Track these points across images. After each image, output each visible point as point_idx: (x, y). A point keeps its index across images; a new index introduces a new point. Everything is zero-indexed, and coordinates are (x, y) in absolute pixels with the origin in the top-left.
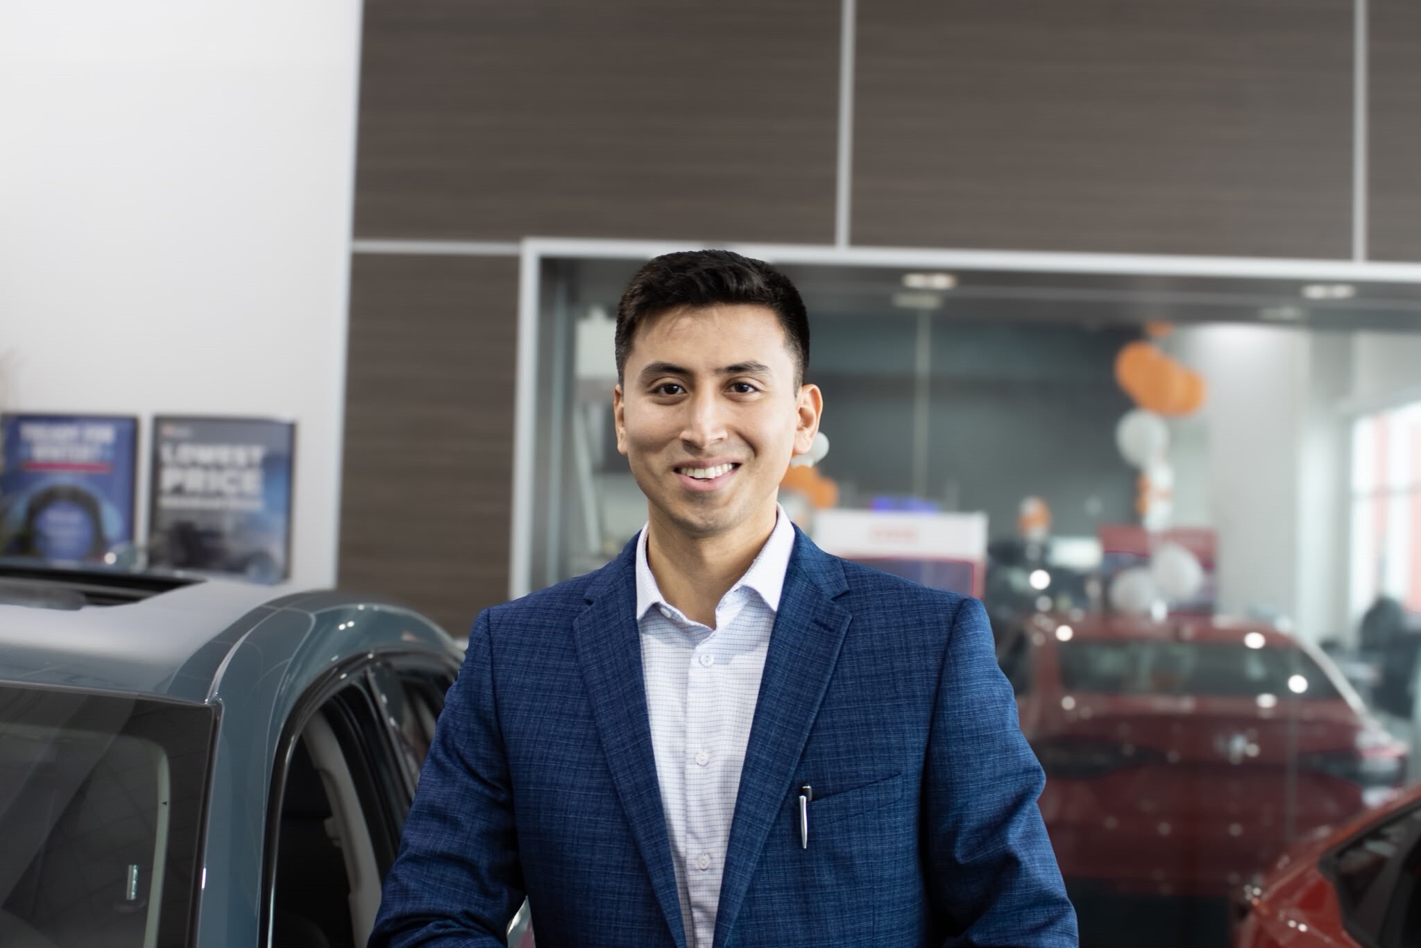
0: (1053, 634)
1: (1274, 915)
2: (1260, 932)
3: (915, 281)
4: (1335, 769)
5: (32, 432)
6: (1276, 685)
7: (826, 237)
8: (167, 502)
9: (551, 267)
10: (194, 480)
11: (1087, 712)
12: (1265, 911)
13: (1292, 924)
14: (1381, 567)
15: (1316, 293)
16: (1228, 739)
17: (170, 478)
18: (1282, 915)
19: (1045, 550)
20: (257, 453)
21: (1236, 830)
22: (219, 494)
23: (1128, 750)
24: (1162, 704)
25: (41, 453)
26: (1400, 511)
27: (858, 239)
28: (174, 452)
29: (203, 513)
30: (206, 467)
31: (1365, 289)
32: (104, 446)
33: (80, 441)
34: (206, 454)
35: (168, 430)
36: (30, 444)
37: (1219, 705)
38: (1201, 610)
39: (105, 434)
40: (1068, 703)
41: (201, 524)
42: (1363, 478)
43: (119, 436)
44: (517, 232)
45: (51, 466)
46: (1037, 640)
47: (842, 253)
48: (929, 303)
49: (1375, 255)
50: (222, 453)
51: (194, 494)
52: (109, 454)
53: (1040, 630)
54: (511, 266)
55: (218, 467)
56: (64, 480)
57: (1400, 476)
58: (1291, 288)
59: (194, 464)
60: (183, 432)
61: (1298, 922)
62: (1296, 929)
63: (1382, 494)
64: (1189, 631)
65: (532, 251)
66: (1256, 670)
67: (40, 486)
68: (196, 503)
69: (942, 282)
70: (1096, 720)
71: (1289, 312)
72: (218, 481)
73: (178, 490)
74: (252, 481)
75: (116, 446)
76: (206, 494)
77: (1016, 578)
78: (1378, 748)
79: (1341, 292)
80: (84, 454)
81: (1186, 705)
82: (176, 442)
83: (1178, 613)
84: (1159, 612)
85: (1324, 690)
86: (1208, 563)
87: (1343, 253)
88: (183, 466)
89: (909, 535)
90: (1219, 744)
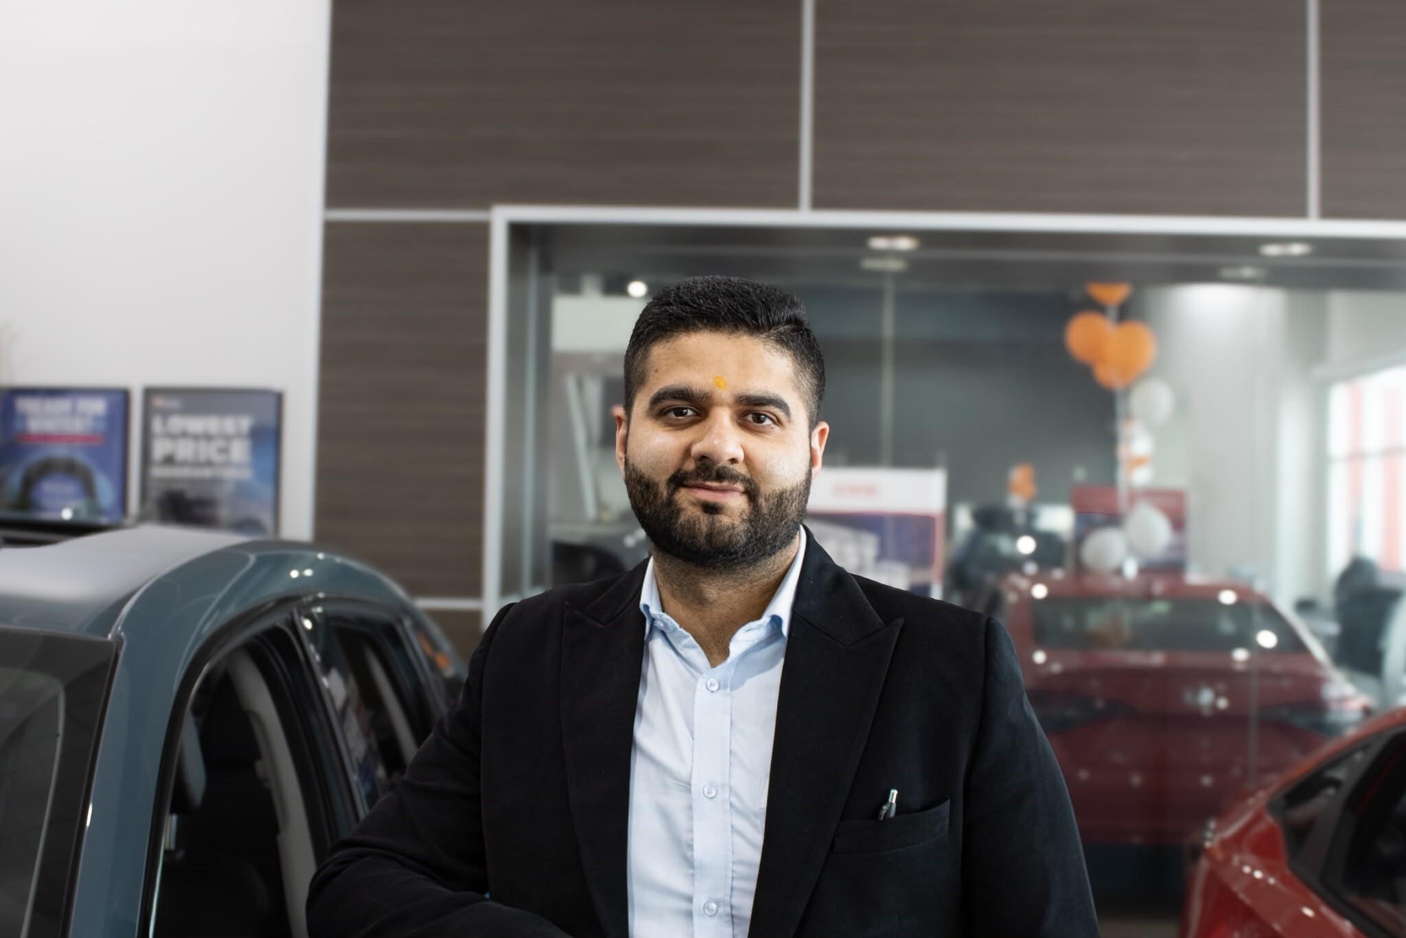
0: (1029, 591)
1: (1228, 860)
2: (1212, 876)
3: (879, 243)
4: (1300, 721)
5: (26, 405)
6: (1246, 640)
7: (789, 200)
8: (158, 472)
9: (520, 233)
10: (184, 450)
11: (1056, 668)
12: (1220, 856)
13: (1247, 870)
14: (1356, 530)
15: (1272, 250)
16: (1196, 692)
17: (160, 449)
18: (1236, 860)
19: (1031, 516)
20: (245, 423)
21: (1207, 781)
22: (209, 463)
23: (1100, 704)
24: (1135, 659)
25: (35, 425)
26: (1373, 473)
27: (819, 203)
28: (165, 424)
29: (193, 481)
30: (196, 437)
31: (1321, 245)
32: (96, 418)
33: (74, 413)
34: (196, 424)
35: (159, 402)
36: (24, 417)
37: (1189, 659)
38: (1172, 567)
39: (98, 406)
40: (1040, 657)
41: (191, 493)
42: (1338, 443)
43: (111, 408)
44: (486, 199)
45: (46, 438)
46: (1012, 598)
47: (804, 216)
48: (895, 265)
49: (1328, 212)
50: (211, 424)
51: (184, 464)
52: (101, 426)
53: (1016, 589)
54: (481, 232)
55: (208, 437)
56: (60, 452)
57: (1374, 440)
58: (1249, 246)
59: (184, 435)
60: (174, 403)
61: (1254, 869)
62: (1251, 875)
63: (1357, 457)
64: (1159, 587)
65: (501, 217)
66: (1227, 626)
67: (35, 458)
68: (186, 473)
69: (905, 244)
70: (1065, 674)
71: (1247, 272)
72: (208, 451)
73: (169, 460)
74: (240, 451)
75: (109, 418)
76: (196, 464)
77: (1003, 544)
78: (1343, 700)
79: (1297, 249)
80: (78, 426)
81: (1157, 659)
82: (166, 414)
83: (1149, 570)
84: (1131, 569)
85: (1291, 643)
86: (1178, 523)
87: (1299, 211)
88: (173, 437)
89: (871, 491)
90: (1188, 697)
